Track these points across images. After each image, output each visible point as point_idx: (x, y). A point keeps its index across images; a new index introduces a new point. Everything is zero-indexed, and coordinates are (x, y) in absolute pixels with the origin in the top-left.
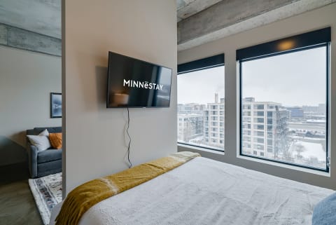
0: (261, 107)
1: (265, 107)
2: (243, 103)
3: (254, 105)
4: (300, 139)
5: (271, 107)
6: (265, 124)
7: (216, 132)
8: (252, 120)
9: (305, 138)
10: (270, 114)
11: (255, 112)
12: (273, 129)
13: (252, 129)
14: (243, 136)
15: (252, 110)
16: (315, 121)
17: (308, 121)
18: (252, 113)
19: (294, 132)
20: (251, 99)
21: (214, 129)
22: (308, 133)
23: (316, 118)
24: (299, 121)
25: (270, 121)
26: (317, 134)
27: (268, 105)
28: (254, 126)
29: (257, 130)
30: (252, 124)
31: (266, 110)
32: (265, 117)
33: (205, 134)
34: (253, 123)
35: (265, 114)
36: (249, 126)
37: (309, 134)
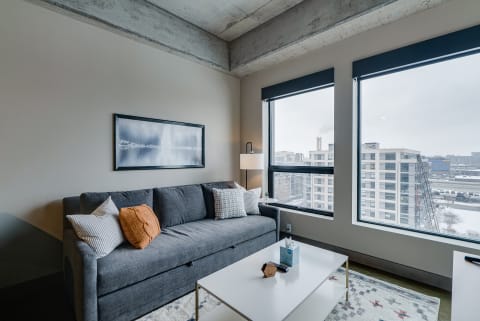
0: (390, 156)
1: (398, 156)
2: (363, 151)
3: (381, 154)
4: (448, 205)
5: (407, 157)
6: (398, 182)
7: (321, 193)
8: (377, 176)
9: (456, 203)
10: (405, 167)
11: (381, 164)
12: (410, 189)
13: (377, 190)
14: (362, 199)
15: (377, 161)
16: (468, 177)
17: (457, 177)
18: (377, 166)
19: (437, 194)
20: (373, 145)
21: (319, 189)
22: (459, 195)
23: (468, 173)
24: (443, 177)
25: (405, 178)
26: (472, 197)
27: (402, 154)
28: (381, 184)
29: (384, 191)
30: (377, 181)
31: (398, 161)
32: (398, 172)
33: (305, 196)
34: (379, 180)
35: (398, 167)
36: (373, 185)
37: (461, 197)
